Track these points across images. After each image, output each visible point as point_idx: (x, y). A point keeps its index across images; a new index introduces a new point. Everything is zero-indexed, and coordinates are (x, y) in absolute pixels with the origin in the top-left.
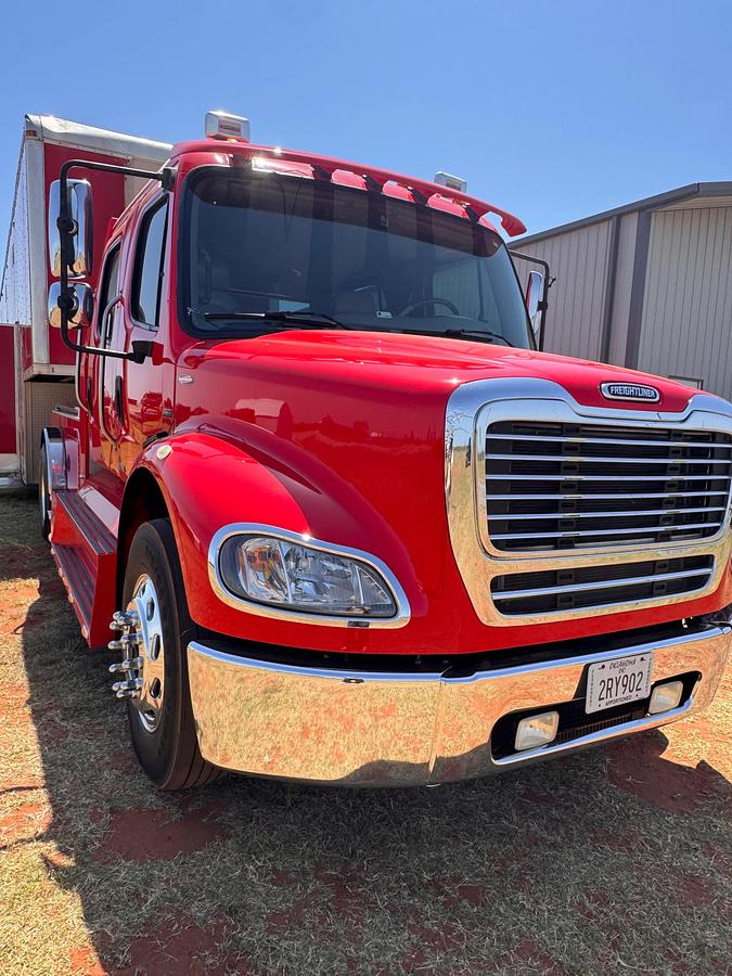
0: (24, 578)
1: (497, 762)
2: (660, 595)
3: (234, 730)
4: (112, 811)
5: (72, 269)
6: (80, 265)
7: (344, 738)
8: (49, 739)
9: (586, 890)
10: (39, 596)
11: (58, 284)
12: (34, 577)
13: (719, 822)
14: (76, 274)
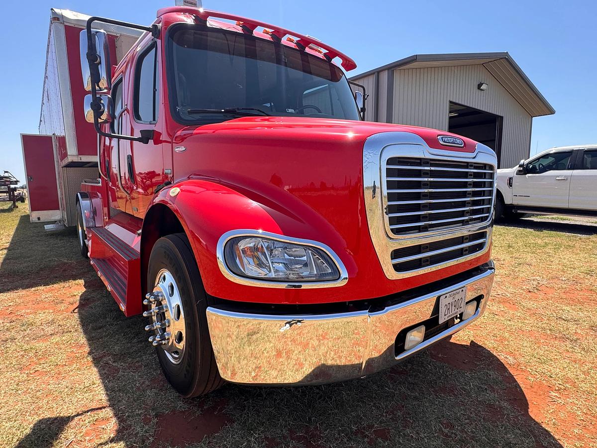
0: (75, 279)
1: (398, 358)
2: (466, 255)
3: (238, 355)
4: (157, 416)
5: (98, 86)
6: (103, 83)
7: (303, 354)
8: (107, 375)
9: (440, 421)
10: (85, 290)
11: (90, 96)
12: (80, 279)
13: (491, 373)
14: (100, 89)
